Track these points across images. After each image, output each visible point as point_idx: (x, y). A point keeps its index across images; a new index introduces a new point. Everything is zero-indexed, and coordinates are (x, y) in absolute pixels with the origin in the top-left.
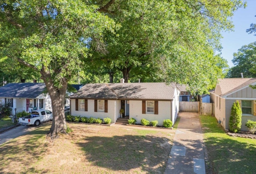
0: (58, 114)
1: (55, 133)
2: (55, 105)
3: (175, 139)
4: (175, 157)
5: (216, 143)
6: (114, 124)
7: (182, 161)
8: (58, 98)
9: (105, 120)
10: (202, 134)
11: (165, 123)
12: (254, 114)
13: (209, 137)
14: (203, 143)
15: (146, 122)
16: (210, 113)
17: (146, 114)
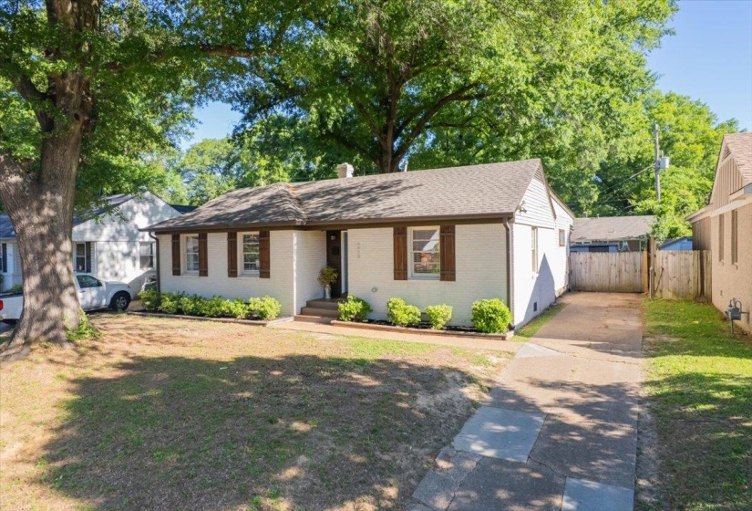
0: (37, 266)
1: (20, 341)
2: (22, 231)
3: (506, 380)
4: (469, 465)
5: (715, 400)
6: (292, 319)
7: (499, 487)
8: (35, 204)
9: (256, 304)
10: (642, 361)
11: (479, 314)
13: (675, 373)
14: (641, 401)
15: (406, 312)
16: (692, 291)
17: (409, 281)
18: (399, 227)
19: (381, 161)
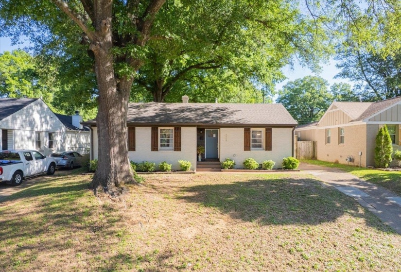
0: (118, 141)
1: (113, 184)
4: (361, 199)
6: (195, 170)
8: (120, 105)
10: (348, 173)
11: (289, 162)
12: (400, 144)
13: (364, 174)
14: (367, 182)
15: (255, 164)
16: (310, 156)
17: (252, 151)
18: (247, 128)
19: (156, 93)
